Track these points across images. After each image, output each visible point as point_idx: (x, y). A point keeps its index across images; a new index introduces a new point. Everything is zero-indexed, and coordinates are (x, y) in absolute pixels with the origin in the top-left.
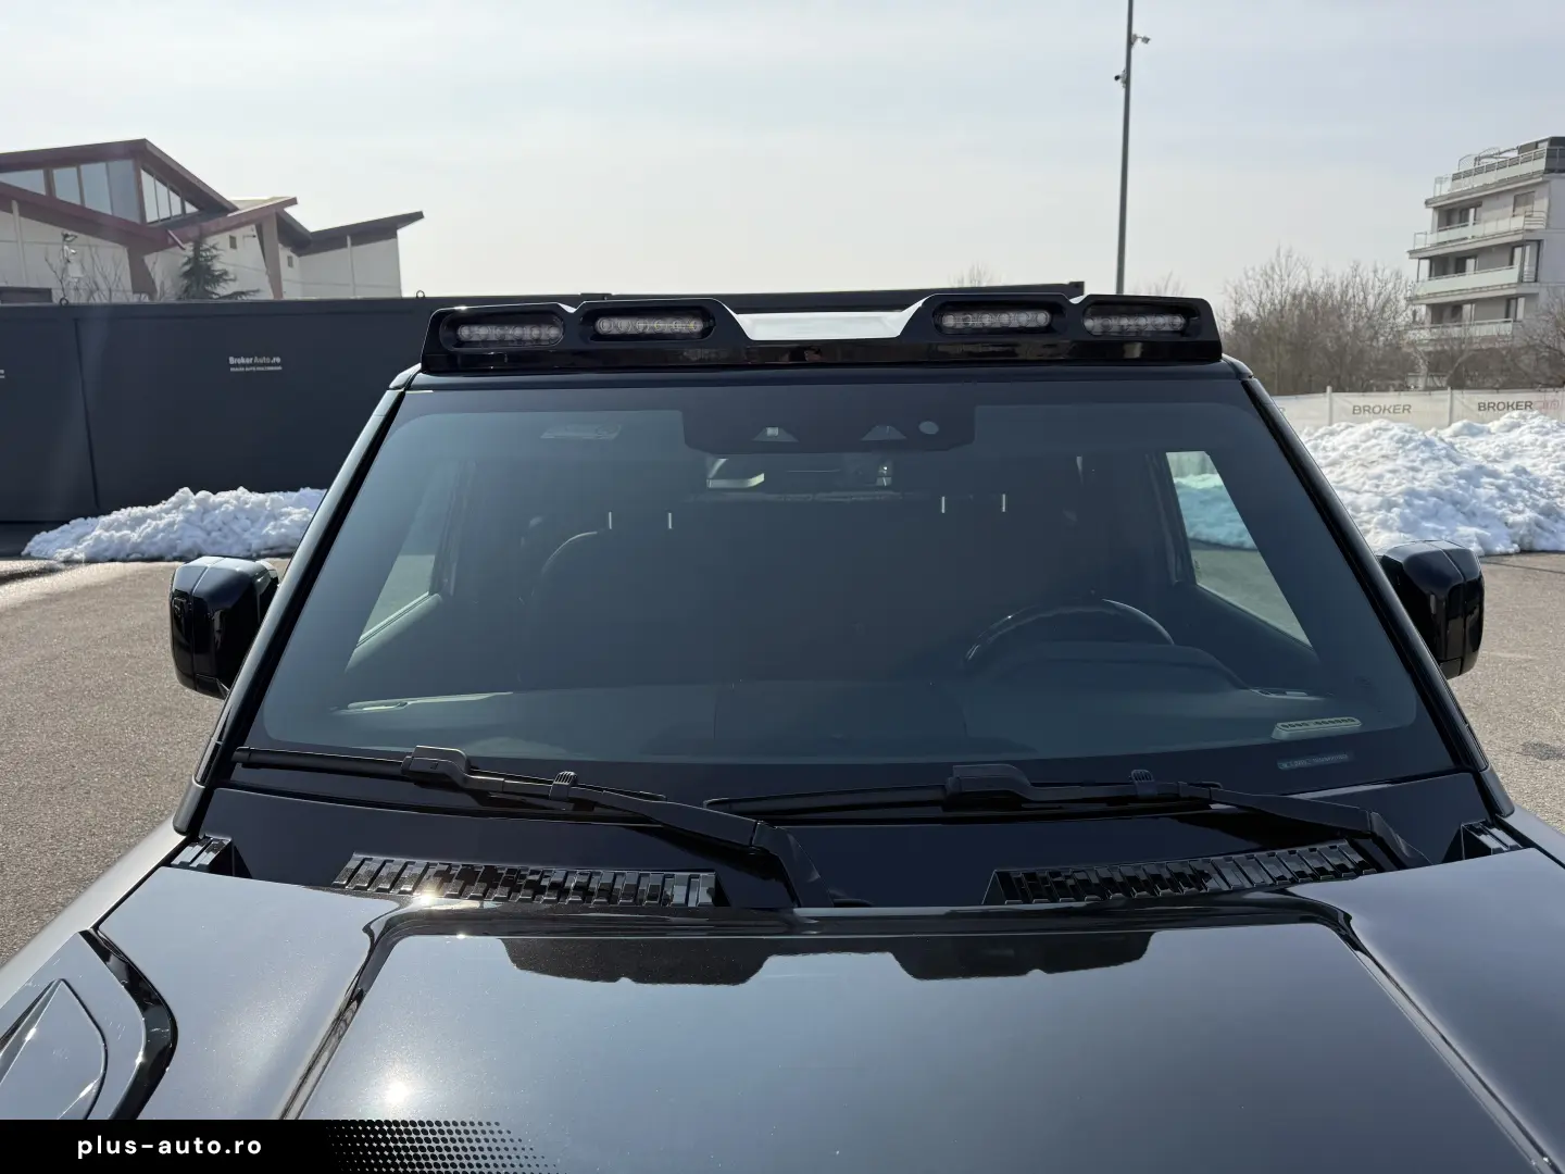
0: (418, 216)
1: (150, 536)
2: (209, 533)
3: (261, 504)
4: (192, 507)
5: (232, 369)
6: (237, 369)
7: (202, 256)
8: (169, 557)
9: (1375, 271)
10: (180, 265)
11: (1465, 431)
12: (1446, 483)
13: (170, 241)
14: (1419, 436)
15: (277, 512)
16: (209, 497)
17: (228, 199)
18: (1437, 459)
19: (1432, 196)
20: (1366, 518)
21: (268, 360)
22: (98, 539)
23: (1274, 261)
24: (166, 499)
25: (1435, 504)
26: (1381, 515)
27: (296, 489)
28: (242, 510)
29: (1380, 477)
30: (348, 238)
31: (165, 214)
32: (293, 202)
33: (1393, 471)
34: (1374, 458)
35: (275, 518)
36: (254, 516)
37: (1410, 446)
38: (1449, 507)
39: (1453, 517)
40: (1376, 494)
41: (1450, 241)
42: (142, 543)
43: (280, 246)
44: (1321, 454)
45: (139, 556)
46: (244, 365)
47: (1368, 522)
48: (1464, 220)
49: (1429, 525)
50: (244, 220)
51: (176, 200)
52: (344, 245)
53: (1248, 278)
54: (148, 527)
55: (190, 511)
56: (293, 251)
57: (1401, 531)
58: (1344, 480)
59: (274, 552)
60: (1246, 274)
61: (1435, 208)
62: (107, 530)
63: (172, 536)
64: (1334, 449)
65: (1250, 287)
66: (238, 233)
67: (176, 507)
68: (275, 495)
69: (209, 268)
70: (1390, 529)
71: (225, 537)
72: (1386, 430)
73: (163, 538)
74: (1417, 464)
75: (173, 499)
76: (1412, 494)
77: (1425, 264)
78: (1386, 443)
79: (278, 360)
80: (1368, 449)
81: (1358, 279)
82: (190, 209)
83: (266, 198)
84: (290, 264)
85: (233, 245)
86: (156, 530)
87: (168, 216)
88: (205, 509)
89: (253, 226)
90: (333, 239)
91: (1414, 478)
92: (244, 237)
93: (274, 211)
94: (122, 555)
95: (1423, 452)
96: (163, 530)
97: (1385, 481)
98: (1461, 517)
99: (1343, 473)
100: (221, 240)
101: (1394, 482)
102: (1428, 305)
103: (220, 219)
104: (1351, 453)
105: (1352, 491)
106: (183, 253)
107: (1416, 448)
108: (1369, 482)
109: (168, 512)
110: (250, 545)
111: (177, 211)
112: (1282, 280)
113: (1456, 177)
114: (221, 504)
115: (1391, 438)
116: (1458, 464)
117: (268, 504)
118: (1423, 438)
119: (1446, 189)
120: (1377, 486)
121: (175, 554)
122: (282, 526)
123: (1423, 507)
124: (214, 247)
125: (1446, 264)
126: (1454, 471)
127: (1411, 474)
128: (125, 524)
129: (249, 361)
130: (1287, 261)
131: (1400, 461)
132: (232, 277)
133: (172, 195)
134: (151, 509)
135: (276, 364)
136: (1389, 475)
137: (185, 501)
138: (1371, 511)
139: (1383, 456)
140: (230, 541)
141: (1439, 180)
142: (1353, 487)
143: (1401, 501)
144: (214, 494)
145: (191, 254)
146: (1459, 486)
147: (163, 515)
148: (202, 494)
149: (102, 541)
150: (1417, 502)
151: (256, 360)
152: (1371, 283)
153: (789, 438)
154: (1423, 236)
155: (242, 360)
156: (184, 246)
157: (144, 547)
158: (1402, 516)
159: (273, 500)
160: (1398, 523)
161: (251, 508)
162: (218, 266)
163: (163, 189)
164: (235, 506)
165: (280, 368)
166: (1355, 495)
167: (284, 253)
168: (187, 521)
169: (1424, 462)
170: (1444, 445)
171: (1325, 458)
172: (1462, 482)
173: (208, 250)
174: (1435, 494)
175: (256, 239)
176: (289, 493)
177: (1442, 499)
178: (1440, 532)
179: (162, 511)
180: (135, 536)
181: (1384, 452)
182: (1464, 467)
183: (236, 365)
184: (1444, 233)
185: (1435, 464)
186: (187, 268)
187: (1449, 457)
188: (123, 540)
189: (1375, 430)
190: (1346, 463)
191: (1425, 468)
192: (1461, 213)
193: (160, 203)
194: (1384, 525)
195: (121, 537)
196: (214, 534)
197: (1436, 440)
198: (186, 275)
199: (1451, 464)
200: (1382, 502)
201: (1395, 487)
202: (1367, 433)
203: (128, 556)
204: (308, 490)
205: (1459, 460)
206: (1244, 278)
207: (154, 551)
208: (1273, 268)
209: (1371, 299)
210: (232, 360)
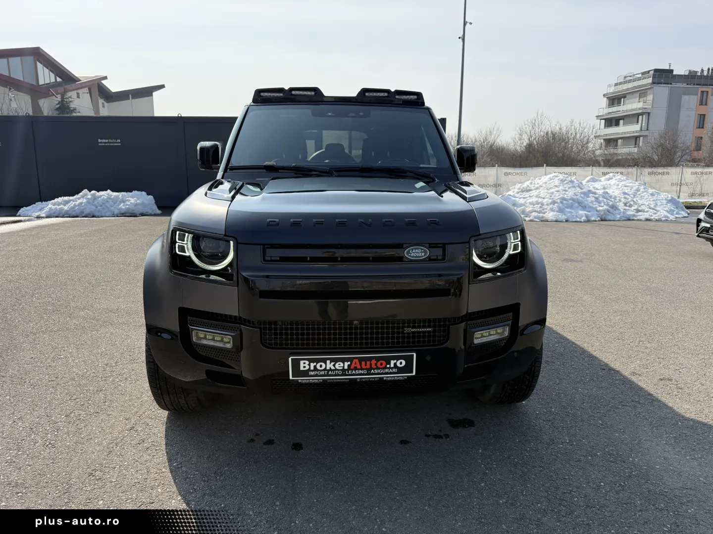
0: (162, 87)
1: (73, 208)
2: (97, 207)
3: (118, 196)
4: (89, 197)
5: (100, 144)
6: (101, 144)
7: (65, 101)
8: (81, 216)
9: (580, 124)
10: (55, 105)
11: (591, 180)
12: (577, 195)
13: (51, 94)
14: (569, 179)
15: (124, 199)
16: (96, 193)
17: (76, 76)
18: (574, 187)
19: (606, 93)
20: (545, 208)
21: (115, 141)
22: (50, 209)
23: (536, 117)
24: (78, 194)
25: (571, 203)
26: (551, 206)
27: (131, 192)
28: (110, 198)
29: (552, 193)
30: (130, 96)
31: (47, 81)
32: (105, 78)
33: (558, 191)
34: (552, 186)
35: (124, 202)
36: (115, 201)
37: (565, 183)
38: (577, 204)
39: (577, 207)
40: (550, 199)
41: (613, 112)
42: (69, 210)
43: (99, 98)
44: (533, 185)
45: (68, 216)
46: (105, 143)
47: (546, 209)
48: (619, 103)
49: (569, 210)
50: (83, 85)
51: (52, 75)
52: (128, 99)
53: (525, 125)
54: (72, 204)
55: (88, 198)
56: (104, 100)
57: (557, 212)
58: (540, 194)
59: (124, 215)
60: (524, 123)
61: (607, 98)
62: (54, 205)
63: (82, 208)
64: (538, 184)
65: (526, 128)
66: (80, 91)
67: (83, 197)
68: (123, 193)
69: (68, 106)
70: (554, 211)
71: (103, 209)
72: (557, 177)
73: (78, 209)
74: (567, 189)
75: (81, 194)
76: (563, 199)
77: (603, 121)
78: (556, 182)
79: (119, 141)
80: (550, 183)
81: (573, 127)
82: (59, 79)
83: (93, 76)
84: (103, 106)
85: (78, 97)
86: (75, 206)
87: (49, 82)
88: (95, 198)
89: (87, 88)
90: (123, 96)
91: (565, 194)
92: (83, 93)
93: (97, 82)
94: (61, 215)
95: (569, 184)
96: (78, 206)
97: (554, 194)
98: (580, 208)
99: (540, 192)
100: (73, 94)
101: (557, 195)
102: (604, 139)
103: (73, 84)
104: (544, 185)
105: (542, 198)
106: (56, 99)
107: (567, 183)
108: (548, 195)
109: (79, 199)
110: (114, 212)
111: (53, 80)
112: (539, 125)
113: (616, 85)
114: (101, 196)
115: (558, 179)
116: (582, 189)
117: (120, 196)
118: (570, 180)
119: (612, 90)
120: (551, 196)
121: (83, 215)
122: (127, 205)
123: (566, 204)
124: (70, 97)
125: (611, 122)
126: (579, 191)
127: (564, 192)
128: (61, 203)
129: (107, 141)
130: (541, 117)
131: (561, 188)
132: (78, 111)
133: (51, 73)
134: (71, 198)
135: (118, 143)
136: (556, 193)
137: (86, 195)
138: (547, 205)
139: (555, 186)
140: (105, 211)
141: (609, 86)
142: (543, 197)
143: (559, 201)
144: (98, 192)
145: (60, 100)
146: (581, 196)
147: (77, 200)
148: (93, 192)
149: (53, 210)
150: (565, 202)
151: (110, 141)
152: (578, 129)
153: (333, 114)
154: (602, 110)
155: (104, 141)
156: (57, 96)
157: (70, 212)
158: (558, 206)
159: (122, 195)
160: (557, 209)
161: (114, 198)
162: (72, 106)
163: (46, 71)
164: (107, 197)
165: (120, 144)
166: (542, 199)
167: (101, 101)
168: (88, 202)
169: (569, 188)
170: (578, 182)
171: (534, 187)
172: (582, 195)
173: (68, 98)
174: (572, 199)
175: (89, 94)
176: (128, 193)
177: (574, 201)
178: (572, 212)
179: (76, 199)
180: (66, 208)
181: (555, 184)
182: (584, 190)
183: (101, 143)
184: (611, 108)
185: (573, 189)
186: (58, 106)
187: (579, 187)
188: (61, 209)
189: (553, 177)
190: (541, 188)
191: (570, 190)
192: (618, 100)
193: (46, 77)
194: (552, 210)
195: (60, 208)
196: (99, 208)
197: (575, 180)
198: (57, 109)
199: (579, 189)
200: (552, 202)
201: (557, 196)
202: (550, 178)
203: (64, 215)
204: (136, 191)
205: (582, 188)
206: (523, 124)
207: (74, 214)
208: (535, 120)
209: (578, 136)
210: (99, 141)
